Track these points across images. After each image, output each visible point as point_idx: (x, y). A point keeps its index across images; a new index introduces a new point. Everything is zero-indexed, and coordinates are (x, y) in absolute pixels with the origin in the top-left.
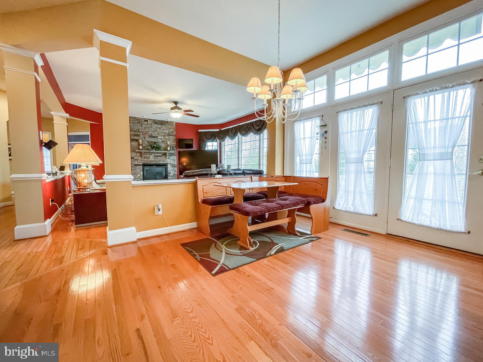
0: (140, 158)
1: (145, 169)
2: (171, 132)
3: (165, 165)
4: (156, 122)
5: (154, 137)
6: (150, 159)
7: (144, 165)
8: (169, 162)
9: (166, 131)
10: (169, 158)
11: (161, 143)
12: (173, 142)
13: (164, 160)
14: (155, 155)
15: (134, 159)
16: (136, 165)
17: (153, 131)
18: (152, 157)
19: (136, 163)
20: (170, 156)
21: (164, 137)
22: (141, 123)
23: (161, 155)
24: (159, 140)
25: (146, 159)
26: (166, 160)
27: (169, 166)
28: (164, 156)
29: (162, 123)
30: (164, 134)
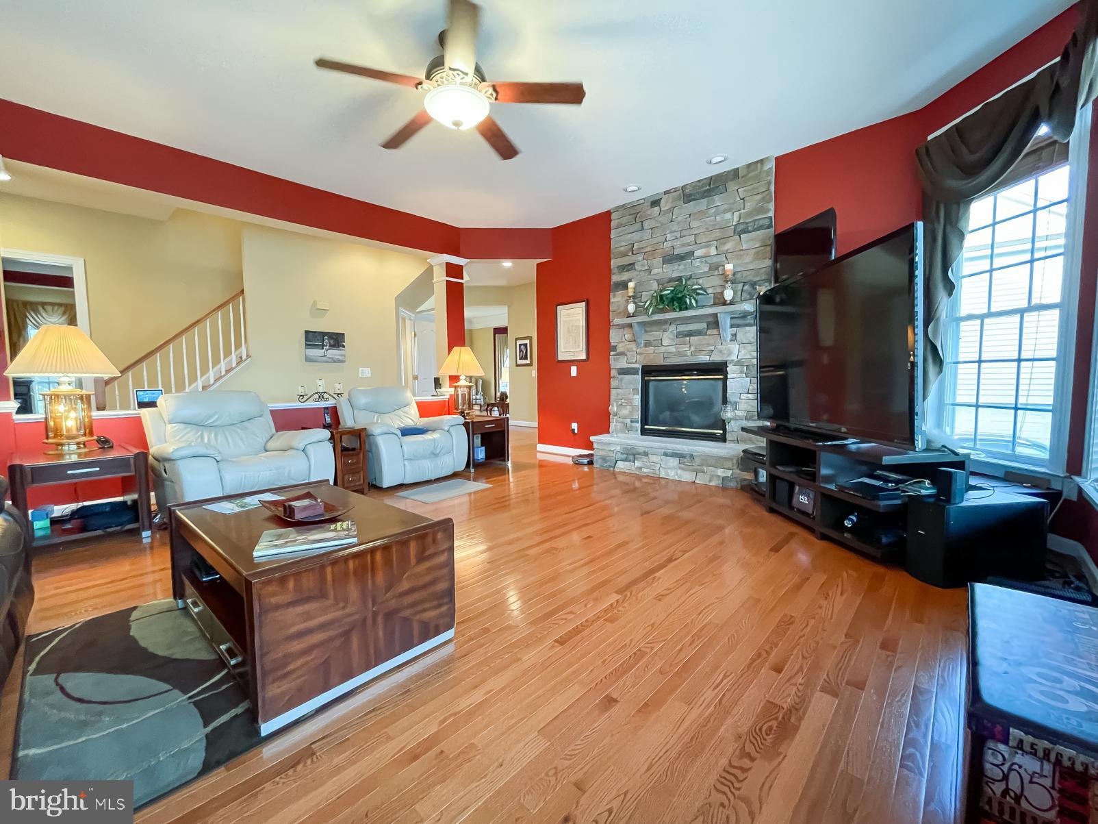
0: (633, 346)
1: (651, 385)
2: (750, 214)
3: (719, 369)
4: (689, 194)
5: (682, 258)
6: (662, 349)
7: (648, 371)
8: (735, 358)
9: (728, 216)
10: (734, 335)
11: (705, 275)
12: (758, 256)
13: (712, 348)
14: (683, 328)
15: (618, 351)
16: (624, 372)
17: (676, 234)
18: (669, 338)
19: (623, 363)
20: (738, 326)
21: (716, 247)
22: (640, 217)
23: (705, 325)
24: (698, 264)
25: (651, 349)
26: (719, 347)
27: (734, 372)
28: (715, 332)
29: (713, 186)
30: (717, 234)
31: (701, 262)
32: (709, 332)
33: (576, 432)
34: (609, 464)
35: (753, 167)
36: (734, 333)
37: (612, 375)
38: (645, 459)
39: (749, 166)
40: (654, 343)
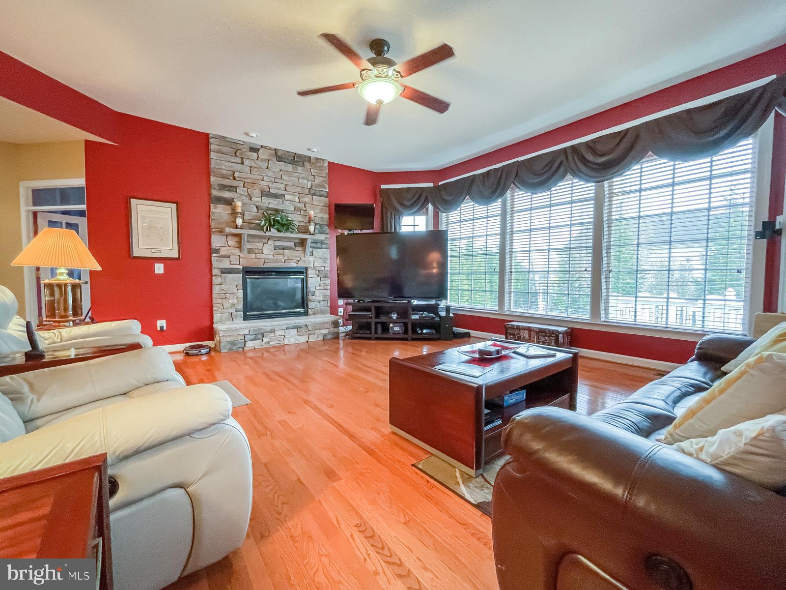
0: (237, 251)
1: (249, 281)
2: (318, 186)
3: (303, 271)
4: (280, 156)
5: (275, 196)
6: (262, 256)
7: (248, 271)
8: (312, 265)
9: (305, 181)
10: (312, 252)
11: (293, 212)
12: (322, 211)
13: (299, 259)
14: (278, 243)
15: (221, 254)
16: (225, 271)
17: (271, 179)
18: (269, 249)
19: (226, 264)
20: (314, 248)
21: (299, 197)
22: (241, 154)
23: (292, 244)
24: (287, 204)
25: (253, 255)
26: (303, 259)
27: (312, 274)
28: (300, 249)
29: (296, 160)
30: (299, 190)
31: (290, 203)
32: (297, 248)
33: (165, 329)
34: (238, 346)
35: (319, 161)
36: (311, 251)
37: (214, 274)
38: (272, 335)
39: (317, 159)
40: (256, 251)
